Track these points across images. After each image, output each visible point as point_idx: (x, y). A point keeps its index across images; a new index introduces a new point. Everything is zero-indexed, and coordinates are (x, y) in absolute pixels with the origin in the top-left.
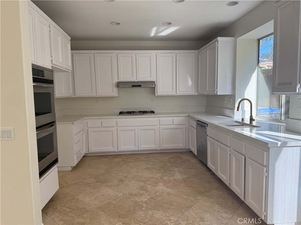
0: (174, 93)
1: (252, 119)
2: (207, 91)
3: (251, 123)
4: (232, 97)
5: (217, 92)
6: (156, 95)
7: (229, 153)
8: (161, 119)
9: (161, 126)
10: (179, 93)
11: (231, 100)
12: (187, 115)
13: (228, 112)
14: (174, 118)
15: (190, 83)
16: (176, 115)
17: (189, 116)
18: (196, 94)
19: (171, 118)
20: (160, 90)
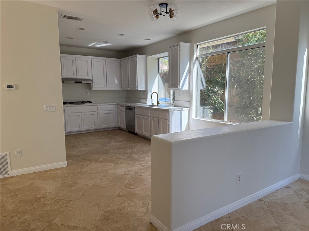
0: (105, 88)
1: (158, 103)
2: (130, 88)
3: (158, 105)
4: (145, 92)
5: (137, 88)
6: (92, 89)
7: (150, 119)
8: (99, 107)
9: (98, 112)
10: (109, 88)
11: (145, 93)
12: (116, 103)
13: (143, 101)
14: (108, 106)
15: (116, 81)
16: (109, 104)
17: (118, 104)
18: (120, 89)
19: (106, 106)
20: (96, 86)
